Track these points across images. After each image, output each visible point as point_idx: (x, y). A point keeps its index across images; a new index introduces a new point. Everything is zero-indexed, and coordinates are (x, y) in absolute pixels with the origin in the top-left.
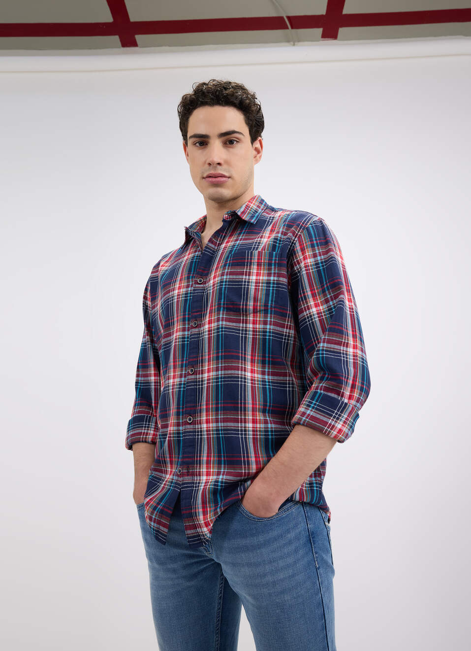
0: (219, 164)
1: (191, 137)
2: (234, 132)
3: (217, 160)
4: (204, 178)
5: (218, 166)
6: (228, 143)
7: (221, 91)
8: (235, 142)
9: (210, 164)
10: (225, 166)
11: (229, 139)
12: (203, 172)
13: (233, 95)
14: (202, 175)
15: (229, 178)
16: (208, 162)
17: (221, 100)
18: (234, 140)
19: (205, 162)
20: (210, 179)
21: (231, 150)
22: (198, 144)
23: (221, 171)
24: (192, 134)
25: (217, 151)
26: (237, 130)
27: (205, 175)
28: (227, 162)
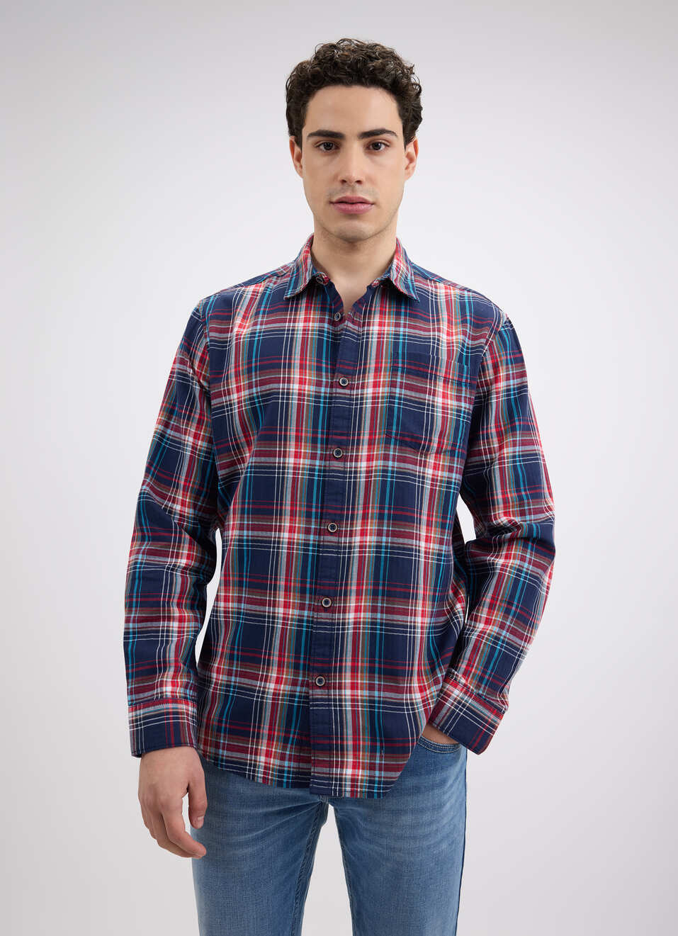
0: (359, 182)
1: (312, 135)
2: (383, 131)
3: (356, 176)
4: (331, 203)
5: (357, 186)
6: (371, 147)
7: (365, 62)
8: (383, 147)
9: (344, 182)
10: (367, 186)
11: (374, 142)
12: (331, 195)
13: (383, 68)
14: (330, 198)
15: (372, 204)
16: (340, 178)
17: (364, 77)
18: (381, 143)
19: (335, 177)
20: (343, 206)
21: (377, 158)
22: (322, 147)
23: (361, 193)
24: (315, 130)
25: (356, 159)
26: (388, 128)
27: (334, 199)
28: (371, 180)
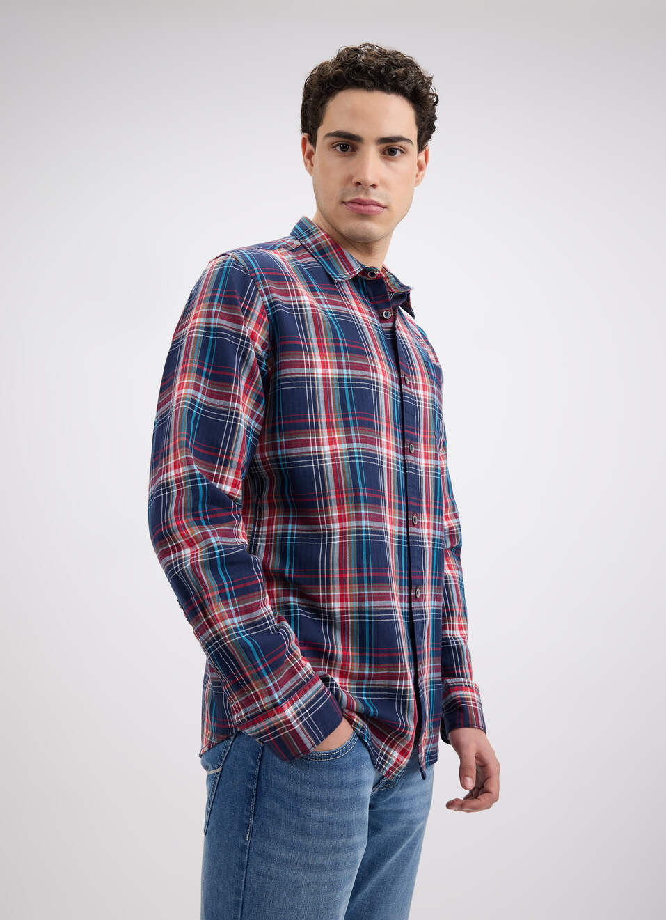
0: (374, 186)
1: (329, 135)
2: (400, 139)
3: (371, 178)
4: (343, 203)
5: (371, 190)
6: (387, 152)
7: (388, 70)
8: (398, 153)
9: (358, 184)
10: (380, 189)
11: (390, 147)
12: (344, 195)
13: (404, 77)
14: (342, 198)
15: (384, 208)
16: (355, 180)
17: (386, 83)
18: (396, 149)
19: (350, 178)
20: (356, 206)
21: (393, 164)
22: (338, 148)
23: (374, 196)
24: (333, 131)
25: (372, 164)
26: (405, 136)
27: (348, 199)
28: (384, 183)
